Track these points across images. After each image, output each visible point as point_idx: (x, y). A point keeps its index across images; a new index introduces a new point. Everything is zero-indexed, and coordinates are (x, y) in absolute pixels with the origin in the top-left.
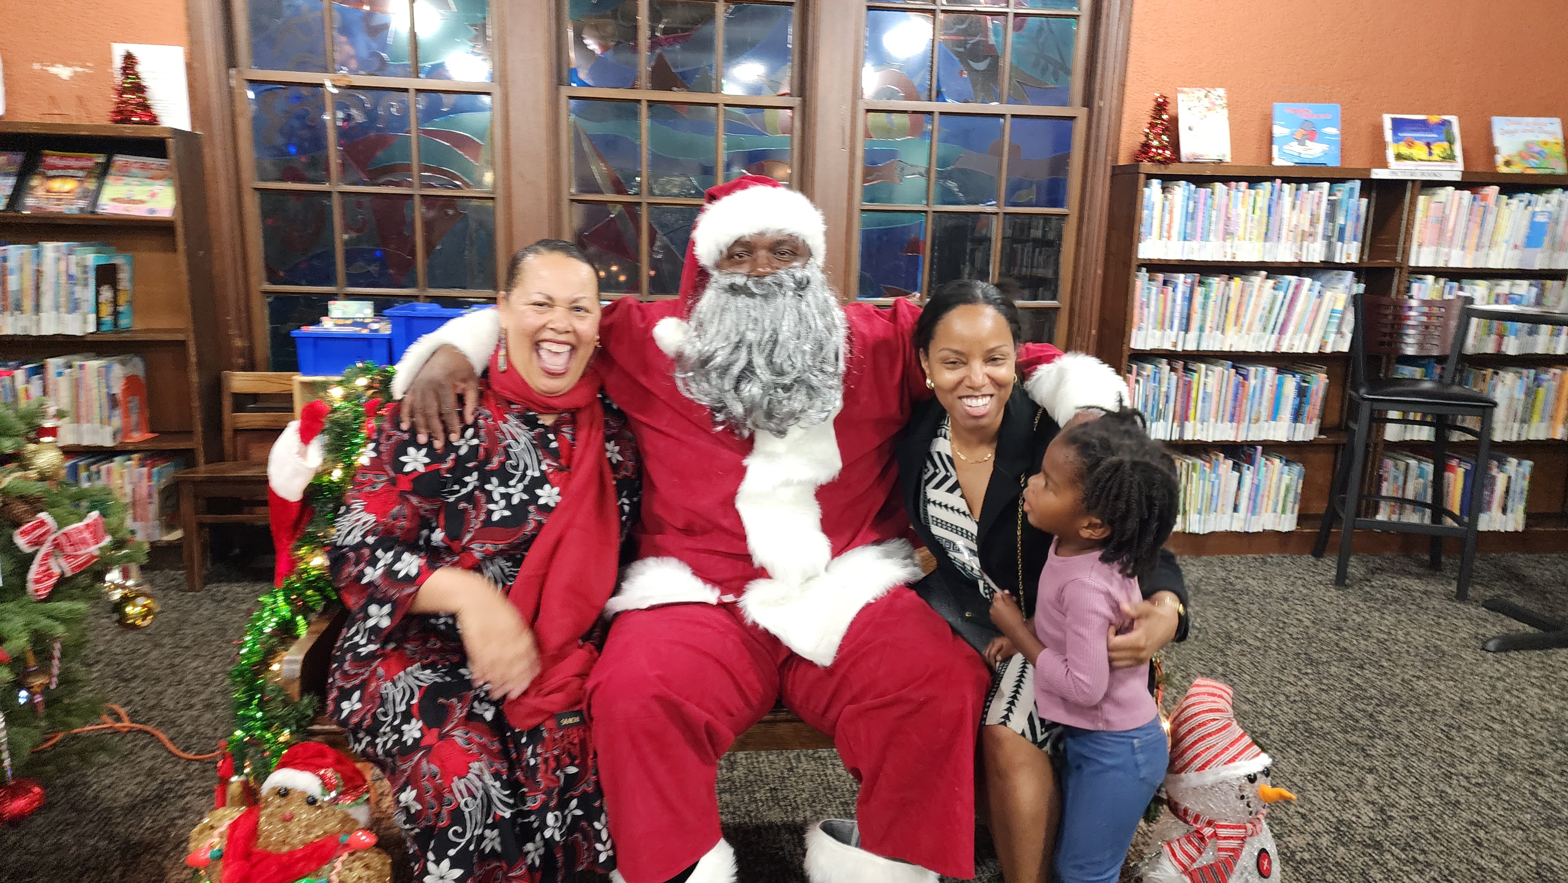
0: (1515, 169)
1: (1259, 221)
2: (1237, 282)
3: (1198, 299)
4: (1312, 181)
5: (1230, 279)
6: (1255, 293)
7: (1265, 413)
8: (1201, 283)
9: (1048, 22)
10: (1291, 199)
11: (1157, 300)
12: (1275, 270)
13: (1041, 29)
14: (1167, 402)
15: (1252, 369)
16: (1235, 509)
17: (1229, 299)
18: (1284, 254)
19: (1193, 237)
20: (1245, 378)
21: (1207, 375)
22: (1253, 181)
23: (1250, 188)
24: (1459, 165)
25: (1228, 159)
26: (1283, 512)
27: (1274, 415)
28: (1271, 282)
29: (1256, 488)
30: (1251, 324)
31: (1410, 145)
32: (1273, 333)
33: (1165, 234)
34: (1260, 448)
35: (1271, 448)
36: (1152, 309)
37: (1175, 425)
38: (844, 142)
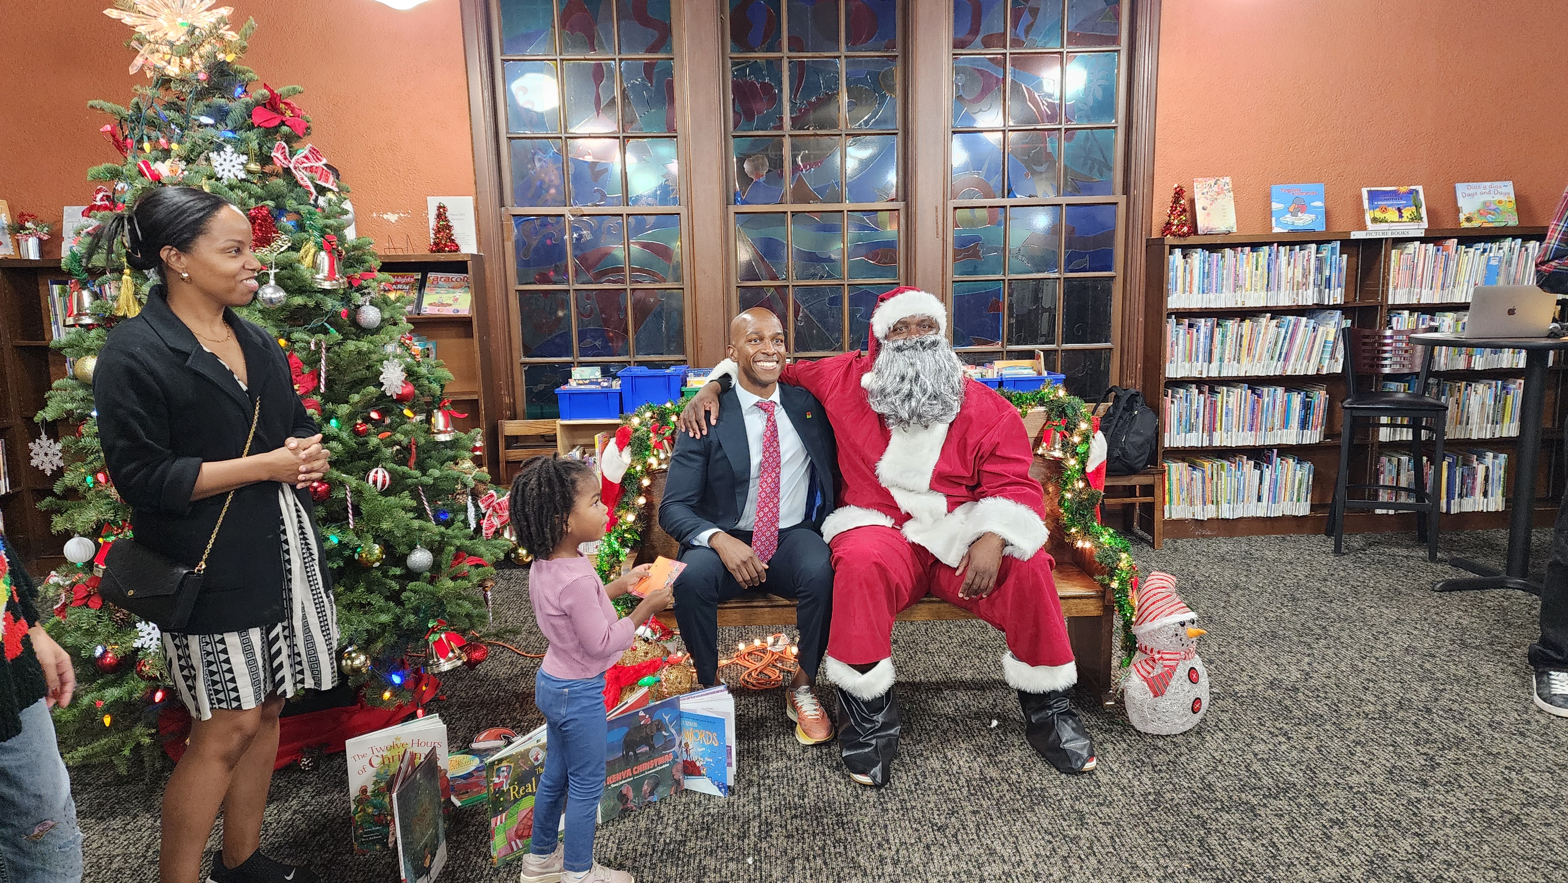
0: (1475, 224)
1: (1262, 275)
2: (1247, 323)
3: (1218, 337)
4: (1303, 244)
5: (1242, 320)
6: (1263, 331)
7: (1277, 424)
8: (1218, 325)
9: (1093, 134)
10: (1286, 258)
11: (1184, 339)
12: (1277, 313)
13: (1087, 138)
14: (1197, 417)
15: (1266, 390)
16: (1259, 499)
17: (1242, 336)
18: (1284, 300)
19: (1210, 291)
20: (1259, 396)
21: (1228, 396)
22: (1255, 246)
23: (1252, 251)
24: (1425, 224)
25: (1235, 230)
26: (1298, 500)
27: (1285, 424)
28: (1274, 322)
29: (1274, 482)
30: (1261, 355)
31: (1384, 210)
32: (1279, 360)
33: (1187, 289)
34: (1275, 451)
35: (1285, 451)
36: (1181, 347)
37: (1205, 434)
38: (937, 234)
